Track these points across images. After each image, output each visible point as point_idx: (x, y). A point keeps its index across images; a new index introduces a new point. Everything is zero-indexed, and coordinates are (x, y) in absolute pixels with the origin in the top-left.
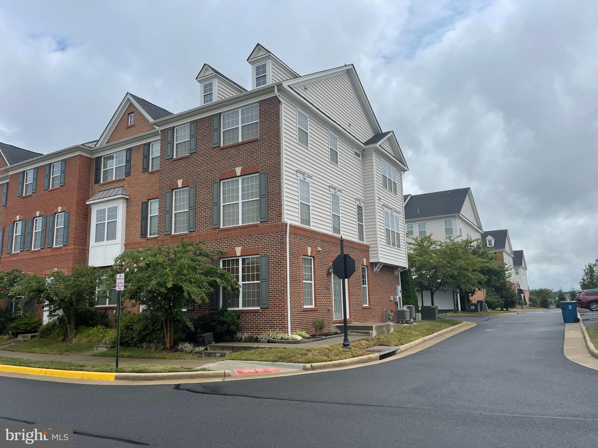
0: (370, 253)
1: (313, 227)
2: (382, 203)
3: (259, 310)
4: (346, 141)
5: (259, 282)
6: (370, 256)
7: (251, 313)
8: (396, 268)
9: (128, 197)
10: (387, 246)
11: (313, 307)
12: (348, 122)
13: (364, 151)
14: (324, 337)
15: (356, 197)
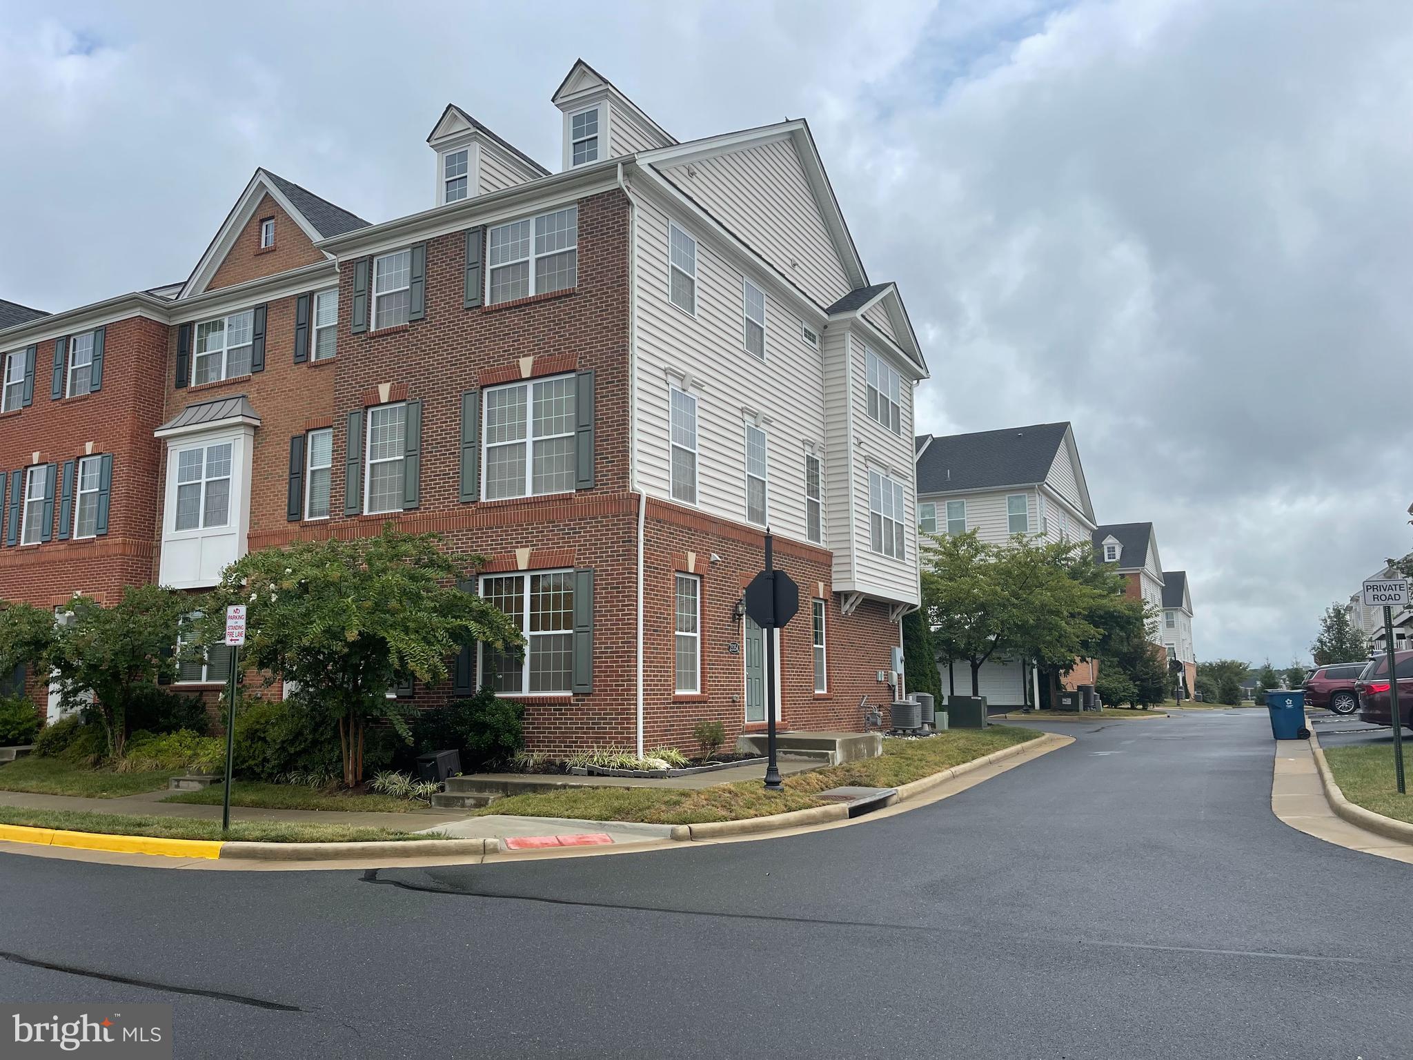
0: (834, 569)
1: (701, 505)
2: (865, 454)
3: (569, 698)
4: (787, 304)
5: (571, 632)
6: (834, 576)
7: (549, 705)
8: (893, 606)
9: (257, 423)
10: (871, 553)
11: (698, 692)
12: (791, 257)
13: (826, 327)
14: (721, 764)
15: (805, 438)
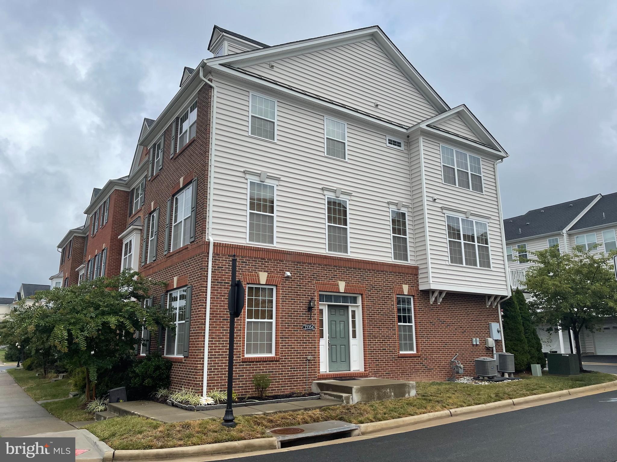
0: (419, 277)
1: (278, 244)
2: (440, 206)
3: (181, 359)
4: (364, 126)
5: (184, 322)
6: (420, 281)
9: (141, 228)
10: (450, 265)
12: (374, 101)
13: (408, 137)
14: (257, 401)
15: (389, 200)
